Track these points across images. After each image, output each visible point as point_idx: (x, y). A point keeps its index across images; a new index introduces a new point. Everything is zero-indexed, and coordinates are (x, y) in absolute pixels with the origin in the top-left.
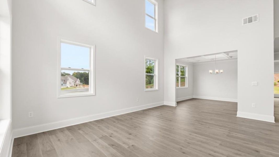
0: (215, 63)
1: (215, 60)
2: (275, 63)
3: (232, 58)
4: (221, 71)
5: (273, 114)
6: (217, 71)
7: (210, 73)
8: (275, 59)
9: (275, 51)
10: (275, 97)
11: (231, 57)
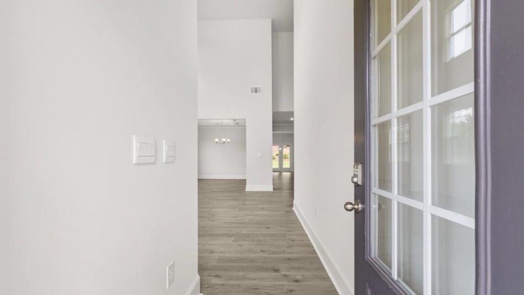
0: (221, 128)
1: (221, 125)
2: (273, 134)
3: (239, 124)
4: (228, 140)
5: (272, 183)
6: (224, 140)
7: (217, 142)
8: (273, 131)
9: (273, 122)
10: (274, 172)
11: (237, 123)
